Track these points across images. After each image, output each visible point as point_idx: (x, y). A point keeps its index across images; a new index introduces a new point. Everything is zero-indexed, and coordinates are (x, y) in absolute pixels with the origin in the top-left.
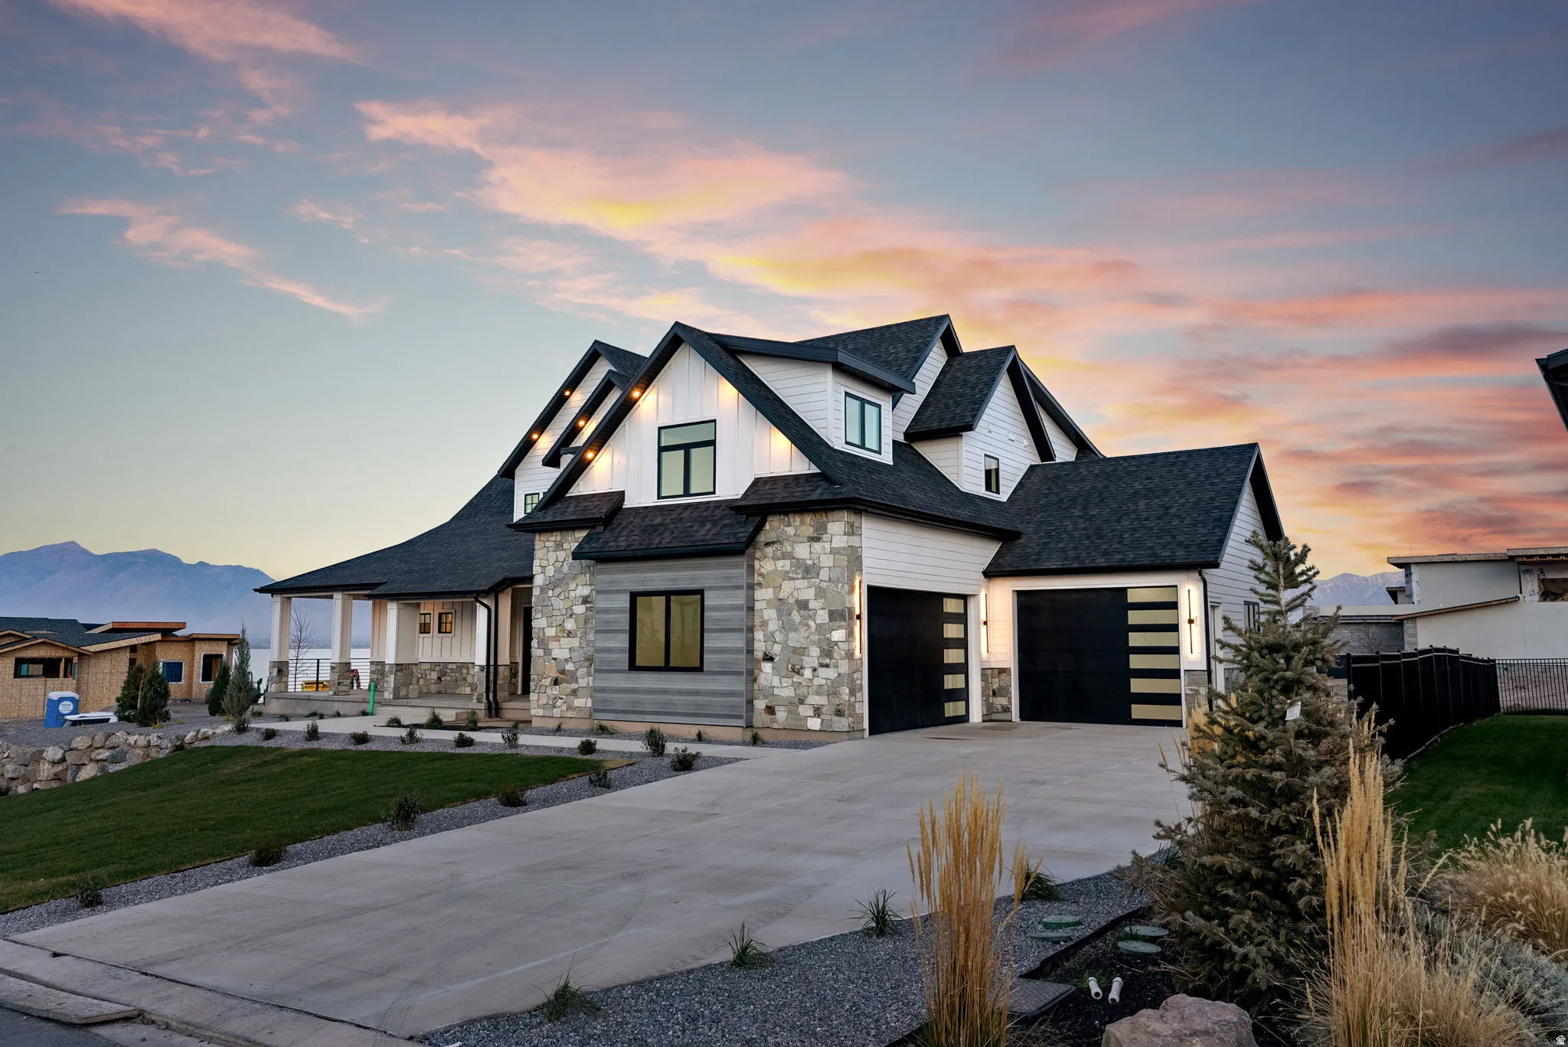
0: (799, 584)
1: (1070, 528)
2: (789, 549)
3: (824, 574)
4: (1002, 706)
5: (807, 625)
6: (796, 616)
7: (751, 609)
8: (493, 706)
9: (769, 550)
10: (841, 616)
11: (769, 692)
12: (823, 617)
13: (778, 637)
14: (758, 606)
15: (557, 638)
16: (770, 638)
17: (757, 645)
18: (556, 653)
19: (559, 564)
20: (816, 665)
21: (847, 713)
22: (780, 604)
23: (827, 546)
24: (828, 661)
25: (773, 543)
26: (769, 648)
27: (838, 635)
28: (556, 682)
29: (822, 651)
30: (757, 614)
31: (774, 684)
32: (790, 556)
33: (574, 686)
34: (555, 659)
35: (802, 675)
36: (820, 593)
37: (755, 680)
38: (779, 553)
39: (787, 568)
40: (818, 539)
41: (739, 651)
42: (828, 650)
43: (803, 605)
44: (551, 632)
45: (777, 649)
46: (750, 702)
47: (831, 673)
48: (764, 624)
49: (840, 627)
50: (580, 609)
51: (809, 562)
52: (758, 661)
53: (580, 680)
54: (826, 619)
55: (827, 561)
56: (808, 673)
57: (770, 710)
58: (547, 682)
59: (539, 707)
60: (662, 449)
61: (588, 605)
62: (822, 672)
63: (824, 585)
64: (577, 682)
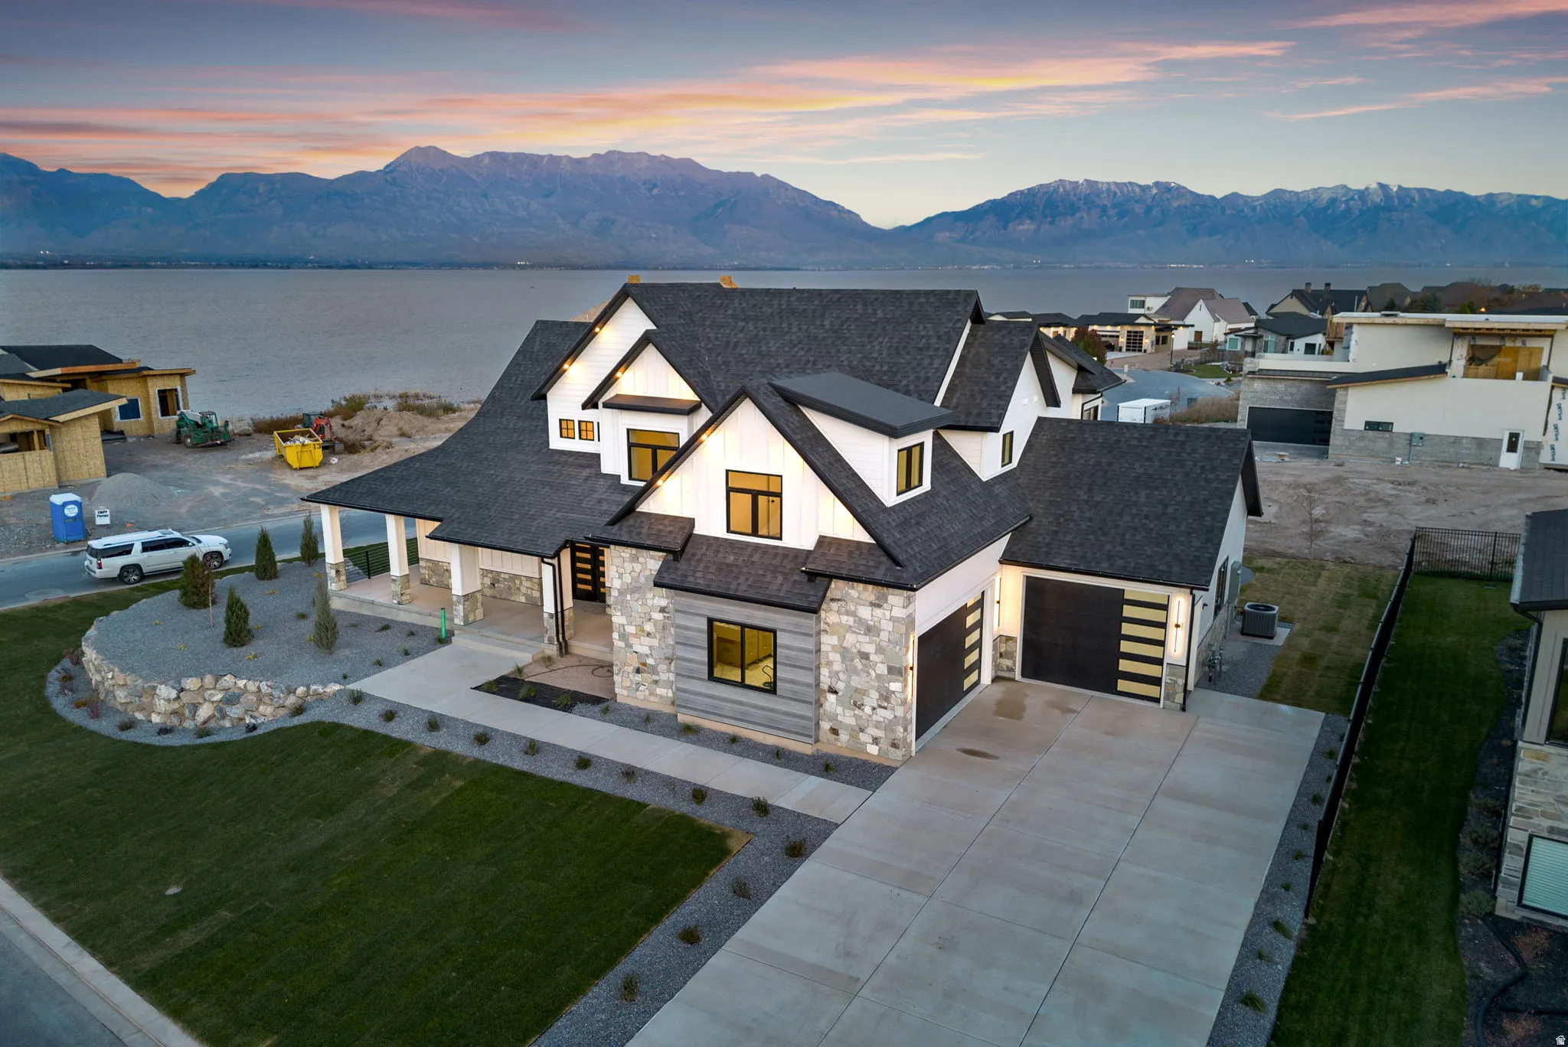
0: (862, 638)
1: (1076, 515)
2: (853, 608)
3: (884, 636)
4: (1008, 667)
5: (869, 674)
6: (858, 663)
7: (819, 651)
8: (563, 644)
9: (835, 606)
10: (897, 672)
11: (833, 718)
12: (882, 669)
13: (842, 676)
14: (823, 648)
15: (636, 636)
16: (835, 675)
17: (822, 678)
18: (636, 648)
19: (635, 575)
20: (876, 705)
21: (901, 746)
22: (845, 653)
23: (888, 613)
24: (886, 704)
25: (838, 600)
26: (834, 683)
27: (895, 686)
28: (638, 671)
29: (881, 695)
30: (823, 655)
31: (838, 712)
32: (854, 614)
33: (656, 678)
34: (636, 652)
35: (863, 710)
36: (880, 650)
37: (821, 706)
38: (843, 610)
39: (851, 623)
40: (879, 606)
41: (809, 685)
42: (886, 697)
43: (865, 656)
44: (631, 629)
45: (840, 686)
46: (817, 725)
47: (888, 715)
48: (829, 664)
49: (898, 681)
50: (658, 616)
51: (871, 623)
52: (823, 691)
53: (661, 674)
54: (886, 672)
55: (887, 626)
56: (868, 710)
57: (835, 731)
58: (630, 669)
59: (623, 687)
60: (729, 490)
61: (666, 615)
62: (880, 711)
63: (884, 644)
64: (658, 674)
